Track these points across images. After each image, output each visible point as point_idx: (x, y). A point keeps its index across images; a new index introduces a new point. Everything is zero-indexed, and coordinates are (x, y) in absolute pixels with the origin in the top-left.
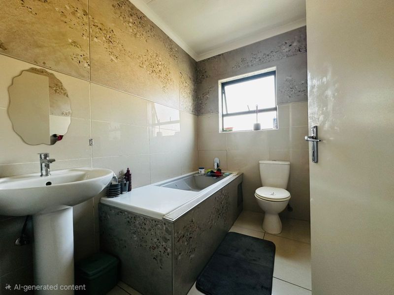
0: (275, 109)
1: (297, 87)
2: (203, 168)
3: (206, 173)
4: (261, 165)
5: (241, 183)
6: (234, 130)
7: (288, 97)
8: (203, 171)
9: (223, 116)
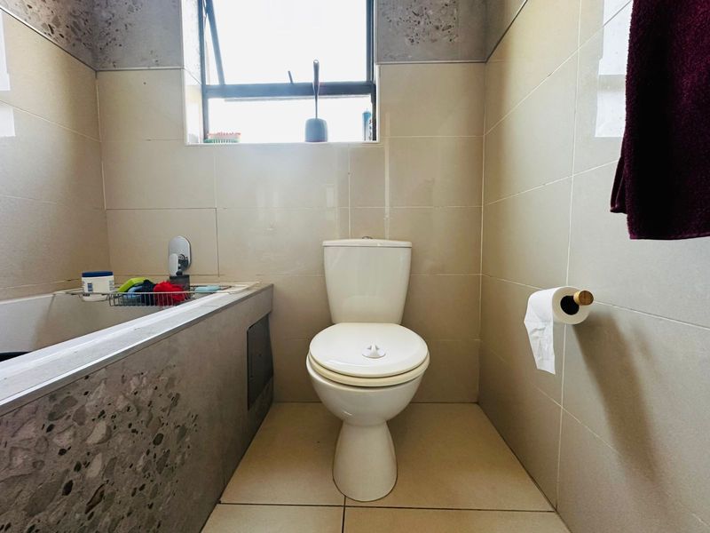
0: (367, 88)
1: (431, 12)
2: (110, 274)
3: (120, 291)
4: (328, 254)
5: (267, 316)
6: (242, 140)
7: (406, 40)
8: (103, 285)
9: (206, 92)
